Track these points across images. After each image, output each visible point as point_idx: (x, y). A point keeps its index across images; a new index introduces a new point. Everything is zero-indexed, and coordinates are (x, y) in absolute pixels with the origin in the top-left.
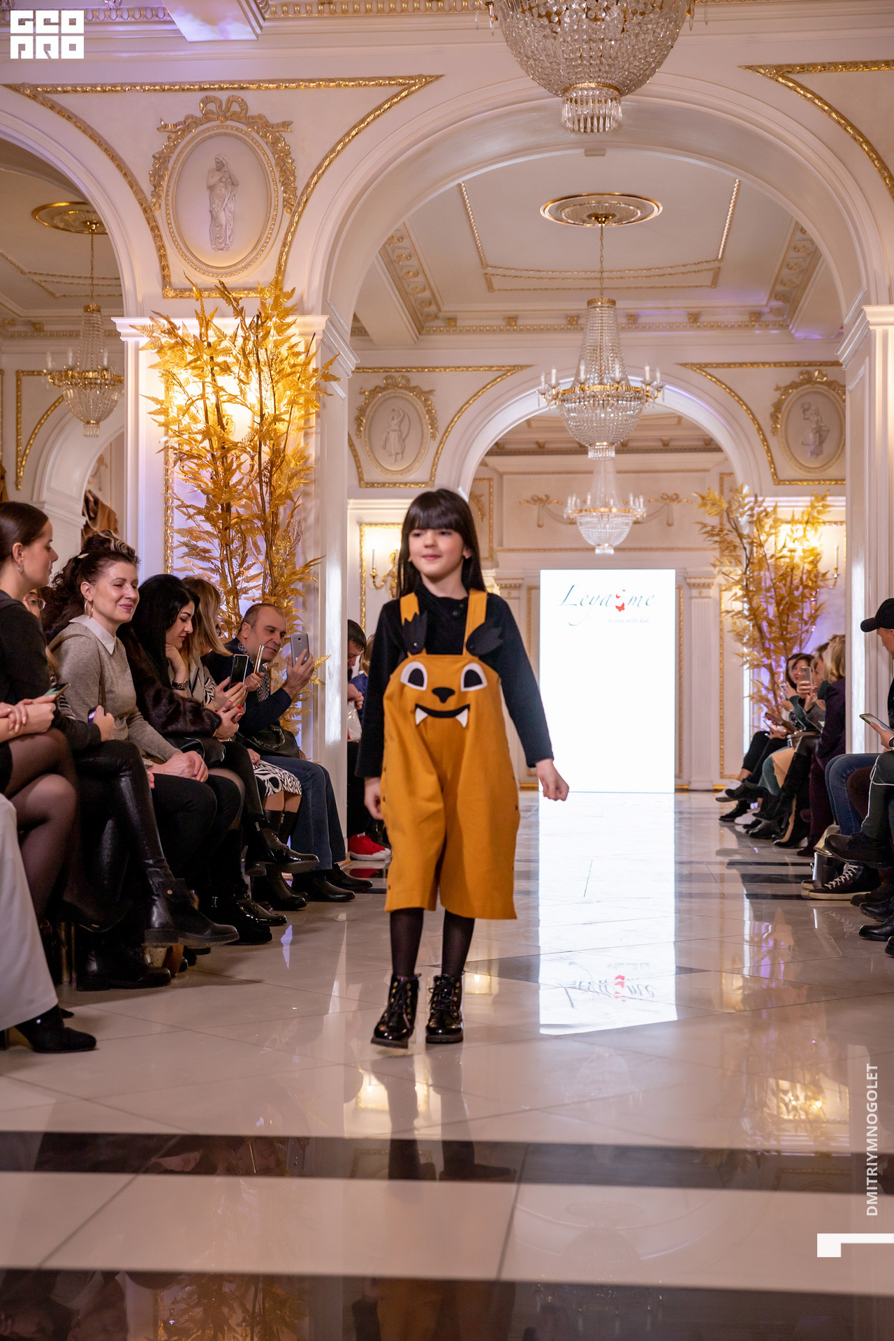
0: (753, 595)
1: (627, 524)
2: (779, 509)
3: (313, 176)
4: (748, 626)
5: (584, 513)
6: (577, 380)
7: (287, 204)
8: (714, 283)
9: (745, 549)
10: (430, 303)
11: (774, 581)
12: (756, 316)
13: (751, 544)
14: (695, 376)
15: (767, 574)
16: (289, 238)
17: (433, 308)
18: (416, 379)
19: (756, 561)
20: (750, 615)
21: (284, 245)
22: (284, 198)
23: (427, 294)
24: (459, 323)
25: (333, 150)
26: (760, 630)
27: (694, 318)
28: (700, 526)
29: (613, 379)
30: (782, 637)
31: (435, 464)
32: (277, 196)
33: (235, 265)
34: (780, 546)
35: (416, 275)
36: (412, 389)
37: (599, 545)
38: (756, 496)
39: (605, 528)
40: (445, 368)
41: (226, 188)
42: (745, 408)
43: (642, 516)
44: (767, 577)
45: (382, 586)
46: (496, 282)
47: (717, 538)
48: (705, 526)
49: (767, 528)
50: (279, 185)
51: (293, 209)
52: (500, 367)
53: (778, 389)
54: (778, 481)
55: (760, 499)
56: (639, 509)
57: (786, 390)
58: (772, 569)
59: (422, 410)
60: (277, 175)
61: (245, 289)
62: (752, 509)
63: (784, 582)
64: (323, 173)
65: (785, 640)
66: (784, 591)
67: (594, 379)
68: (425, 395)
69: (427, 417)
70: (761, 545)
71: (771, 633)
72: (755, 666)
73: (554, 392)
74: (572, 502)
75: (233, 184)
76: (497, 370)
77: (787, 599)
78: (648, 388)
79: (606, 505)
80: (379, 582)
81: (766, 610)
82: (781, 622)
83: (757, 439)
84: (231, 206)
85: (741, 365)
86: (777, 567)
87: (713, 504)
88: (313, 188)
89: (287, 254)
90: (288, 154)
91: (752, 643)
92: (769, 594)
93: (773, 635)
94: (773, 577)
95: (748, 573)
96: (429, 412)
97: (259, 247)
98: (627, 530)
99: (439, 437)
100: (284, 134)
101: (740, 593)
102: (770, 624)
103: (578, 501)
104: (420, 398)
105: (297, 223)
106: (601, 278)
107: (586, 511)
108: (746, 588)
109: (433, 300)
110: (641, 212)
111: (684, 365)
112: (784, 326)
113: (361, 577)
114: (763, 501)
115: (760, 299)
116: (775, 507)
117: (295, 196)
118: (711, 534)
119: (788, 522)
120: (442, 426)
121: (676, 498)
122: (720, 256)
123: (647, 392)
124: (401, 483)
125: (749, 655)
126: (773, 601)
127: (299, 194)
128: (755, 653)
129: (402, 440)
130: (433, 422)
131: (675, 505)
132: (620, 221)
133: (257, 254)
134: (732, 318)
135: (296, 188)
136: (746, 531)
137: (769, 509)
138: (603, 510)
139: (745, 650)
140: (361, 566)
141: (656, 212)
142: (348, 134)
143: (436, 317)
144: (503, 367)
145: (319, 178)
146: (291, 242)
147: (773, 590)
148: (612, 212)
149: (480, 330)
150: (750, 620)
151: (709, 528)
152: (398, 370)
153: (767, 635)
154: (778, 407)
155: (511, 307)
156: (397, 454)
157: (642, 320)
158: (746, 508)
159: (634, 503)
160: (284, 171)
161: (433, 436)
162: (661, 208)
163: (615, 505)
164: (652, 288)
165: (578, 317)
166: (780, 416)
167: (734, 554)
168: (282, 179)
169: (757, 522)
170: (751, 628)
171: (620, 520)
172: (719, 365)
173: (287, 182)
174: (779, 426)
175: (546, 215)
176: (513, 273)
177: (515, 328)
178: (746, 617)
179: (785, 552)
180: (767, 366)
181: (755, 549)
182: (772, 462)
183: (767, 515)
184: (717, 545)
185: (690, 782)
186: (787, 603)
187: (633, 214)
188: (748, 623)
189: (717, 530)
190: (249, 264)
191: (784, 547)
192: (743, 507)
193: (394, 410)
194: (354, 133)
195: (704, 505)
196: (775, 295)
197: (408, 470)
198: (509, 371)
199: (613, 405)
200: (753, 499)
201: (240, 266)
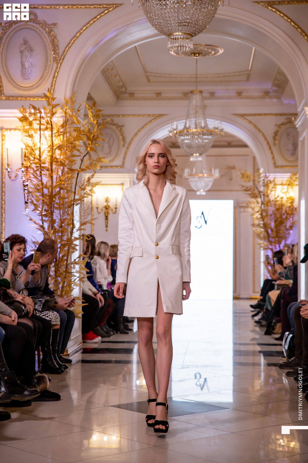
0: (265, 218)
1: (211, 181)
2: (276, 179)
3: (66, 48)
4: (262, 231)
5: (192, 176)
6: (185, 127)
7: (55, 59)
8: (248, 79)
9: (261, 197)
10: (122, 87)
11: (274, 212)
12: (267, 93)
13: (264, 195)
14: (240, 120)
15: (271, 208)
16: (56, 74)
17: (124, 89)
18: (116, 120)
19: (265, 203)
20: (263, 226)
21: (54, 77)
22: (54, 57)
23: (121, 84)
24: (136, 95)
25: (75, 36)
26: (268, 233)
27: (239, 94)
28: (241, 187)
29: (201, 127)
30: (277, 236)
31: (124, 158)
32: (51, 56)
33: (32, 86)
34: (276, 196)
35: (115, 76)
36: (114, 125)
37: (198, 190)
38: (266, 174)
39: (201, 183)
40: (129, 115)
41: (28, 52)
42: (261, 134)
43: (218, 177)
44: (271, 209)
45: (100, 213)
46: (151, 79)
47: (249, 192)
48: (243, 186)
49: (270, 188)
50: (52, 51)
51: (58, 62)
52: (153, 115)
53: (276, 125)
54: (276, 166)
55: (267, 174)
56: (216, 174)
57: (279, 126)
58: (273, 206)
59: (119, 134)
60: (51, 46)
61: (37, 97)
62: (264, 180)
63: (278, 212)
64: (71, 46)
65: (279, 237)
66: (278, 216)
67: (193, 126)
68: (120, 127)
69: (121, 137)
70: (268, 196)
71: (272, 234)
72: (265, 249)
73: (175, 132)
74: (187, 171)
75: (31, 50)
76: (152, 116)
77: (279, 220)
78: (216, 130)
79: (202, 173)
80: (99, 210)
81: (270, 224)
82: (277, 229)
83: (266, 148)
84: (30, 60)
85: (260, 115)
86: (275, 205)
87: (247, 177)
88: (66, 53)
89: (55, 81)
90: (55, 37)
91: (264, 238)
92: (271, 217)
93: (273, 235)
94: (273, 209)
95: (263, 208)
96: (122, 135)
97: (42, 78)
98: (211, 184)
99: (126, 146)
100: (54, 29)
101: (259, 216)
102: (272, 230)
103: (190, 171)
104: (118, 129)
105: (59, 68)
106: (196, 78)
107: (193, 175)
108: (261, 214)
109: (124, 86)
110: (214, 52)
111: (235, 115)
112: (279, 98)
113: (92, 208)
114: (269, 176)
115: (268, 86)
116: (275, 178)
117: (58, 56)
118: (246, 190)
119: (280, 185)
120: (128, 141)
121: (233, 168)
122: (250, 69)
123: (216, 132)
124: (109, 166)
125: (263, 243)
126: (273, 220)
127: (60, 55)
128: (266, 243)
129: (110, 147)
130: (124, 139)
131: (233, 171)
132: (205, 55)
133: (42, 81)
134: (256, 94)
135: (59, 53)
136: (262, 189)
137: (272, 179)
138: (200, 175)
139: (262, 242)
140: (91, 203)
141: (221, 51)
142: (82, 29)
143: (125, 93)
144: (155, 115)
145: (69, 48)
146: (57, 76)
147: (273, 216)
148: (201, 52)
149: (145, 99)
150: (264, 229)
151: (245, 188)
152: (109, 116)
153: (271, 235)
154: (276, 133)
155: (159, 88)
156: (108, 153)
157: (216, 95)
158: (262, 179)
159: (214, 172)
160: (54, 45)
161: (124, 146)
162: (223, 50)
163: (206, 173)
164: (221, 81)
165: (188, 93)
166: (277, 137)
167: (256, 199)
168: (53, 48)
169: (266, 185)
170: (264, 232)
171: (207, 179)
172: (250, 115)
173: (54, 50)
174: (276, 142)
175: (172, 53)
176: (159, 75)
177: (160, 98)
178: (261, 227)
179: (278, 199)
180: (271, 116)
181: (266, 197)
182: (273, 158)
183: (271, 182)
184: (248, 195)
185: (239, 295)
186: (279, 222)
187: (211, 53)
188: (262, 230)
189: (248, 189)
190: (38, 86)
191: (278, 196)
192: (260, 178)
193: (106, 134)
194: (84, 28)
195: (243, 177)
196: (275, 85)
197: (113, 160)
198: (157, 117)
199: (201, 138)
200: (264, 174)
201: (34, 87)
